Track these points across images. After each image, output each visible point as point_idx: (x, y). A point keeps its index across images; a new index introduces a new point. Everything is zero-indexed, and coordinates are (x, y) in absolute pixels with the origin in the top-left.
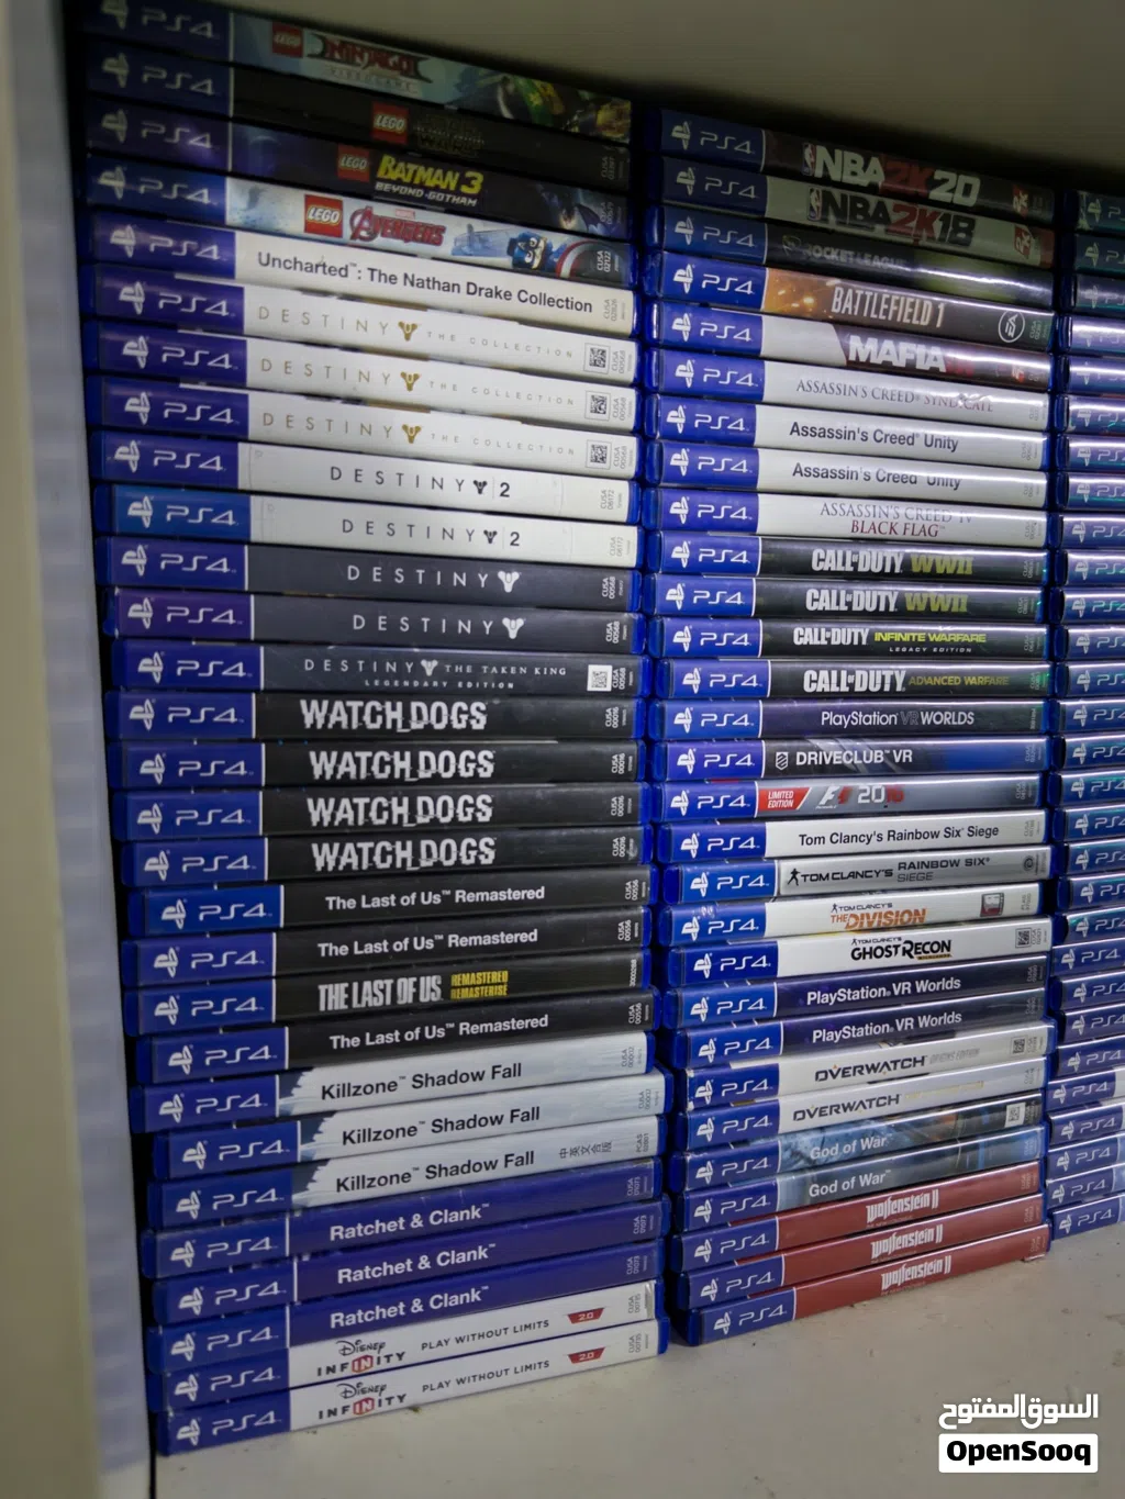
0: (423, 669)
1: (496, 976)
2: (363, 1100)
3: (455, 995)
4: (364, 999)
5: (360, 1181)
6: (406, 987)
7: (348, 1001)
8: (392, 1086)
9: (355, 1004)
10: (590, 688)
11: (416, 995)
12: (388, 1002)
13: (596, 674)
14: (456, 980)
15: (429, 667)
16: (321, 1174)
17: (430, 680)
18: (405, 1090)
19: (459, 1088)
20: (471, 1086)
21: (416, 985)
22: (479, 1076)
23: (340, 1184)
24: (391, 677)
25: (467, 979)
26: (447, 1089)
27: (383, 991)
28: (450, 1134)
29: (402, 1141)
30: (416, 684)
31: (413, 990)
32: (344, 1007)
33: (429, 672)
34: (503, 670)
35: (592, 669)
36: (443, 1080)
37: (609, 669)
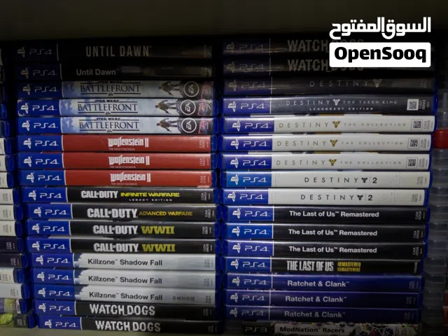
0: (334, 103)
1: (356, 264)
2: (102, 266)
3: (339, 269)
4: (304, 268)
5: (97, 295)
6: (320, 265)
7: (298, 268)
8: (113, 262)
9: (300, 269)
10: (408, 109)
11: (324, 268)
12: (313, 269)
13: (411, 103)
14: (339, 264)
15: (336, 102)
16: (84, 289)
17: (337, 107)
18: (118, 264)
19: (138, 267)
20: (142, 266)
21: (324, 265)
22: (145, 263)
23: (91, 294)
24: (321, 106)
25: (344, 264)
26: (133, 266)
27: (311, 265)
28: (126, 283)
29: (109, 283)
30: (331, 109)
31: (322, 266)
32: (296, 269)
33: (336, 104)
34: (368, 102)
35: (409, 101)
36: (132, 263)
37: (417, 101)
